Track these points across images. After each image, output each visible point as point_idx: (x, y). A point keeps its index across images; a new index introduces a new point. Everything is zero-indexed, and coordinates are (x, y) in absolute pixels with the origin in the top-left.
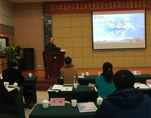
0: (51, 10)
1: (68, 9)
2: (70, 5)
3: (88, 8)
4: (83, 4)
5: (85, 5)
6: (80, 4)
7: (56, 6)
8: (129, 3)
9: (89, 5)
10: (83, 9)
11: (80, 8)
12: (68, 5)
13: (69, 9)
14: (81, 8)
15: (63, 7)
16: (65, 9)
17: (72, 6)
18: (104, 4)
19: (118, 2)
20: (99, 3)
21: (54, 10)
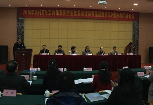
0: (24, 14)
1: (38, 14)
2: (41, 11)
3: (55, 15)
4: (51, 11)
5: (53, 12)
6: (49, 11)
7: (28, 11)
8: (90, 13)
9: (56, 12)
10: (51, 15)
12: (39, 11)
13: (40, 14)
14: (49, 14)
15: (34, 12)
16: (36, 14)
17: (42, 12)
18: (69, 12)
19: (82, 11)
20: (65, 10)
21: (26, 14)
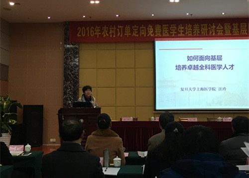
0: (78, 35)
1: (109, 35)
2: (115, 28)
3: (147, 35)
4: (138, 27)
5: (142, 29)
6: (133, 27)
7: (88, 28)
8: (222, 28)
9: (148, 29)
10: (138, 35)
11: (132, 34)
12: (111, 28)
13: (113, 34)
14: (134, 34)
15: (102, 31)
16: (105, 36)
17: (118, 30)
18: (176, 28)
19: (202, 25)
20: (168, 25)
21: (83, 36)
